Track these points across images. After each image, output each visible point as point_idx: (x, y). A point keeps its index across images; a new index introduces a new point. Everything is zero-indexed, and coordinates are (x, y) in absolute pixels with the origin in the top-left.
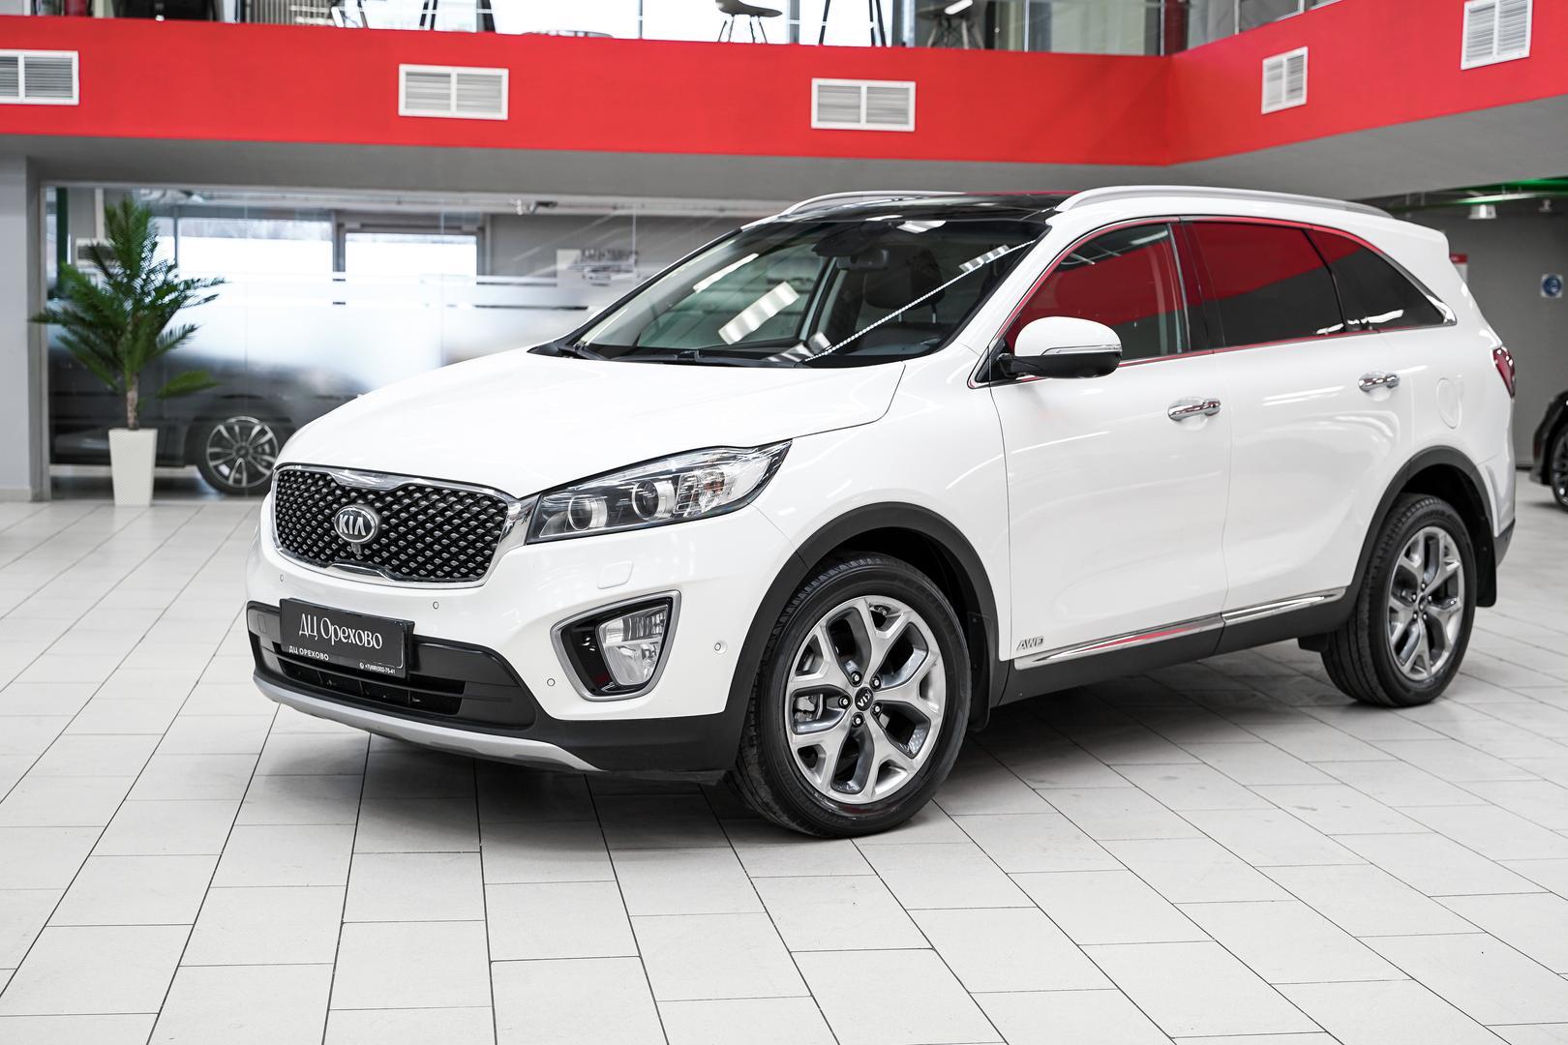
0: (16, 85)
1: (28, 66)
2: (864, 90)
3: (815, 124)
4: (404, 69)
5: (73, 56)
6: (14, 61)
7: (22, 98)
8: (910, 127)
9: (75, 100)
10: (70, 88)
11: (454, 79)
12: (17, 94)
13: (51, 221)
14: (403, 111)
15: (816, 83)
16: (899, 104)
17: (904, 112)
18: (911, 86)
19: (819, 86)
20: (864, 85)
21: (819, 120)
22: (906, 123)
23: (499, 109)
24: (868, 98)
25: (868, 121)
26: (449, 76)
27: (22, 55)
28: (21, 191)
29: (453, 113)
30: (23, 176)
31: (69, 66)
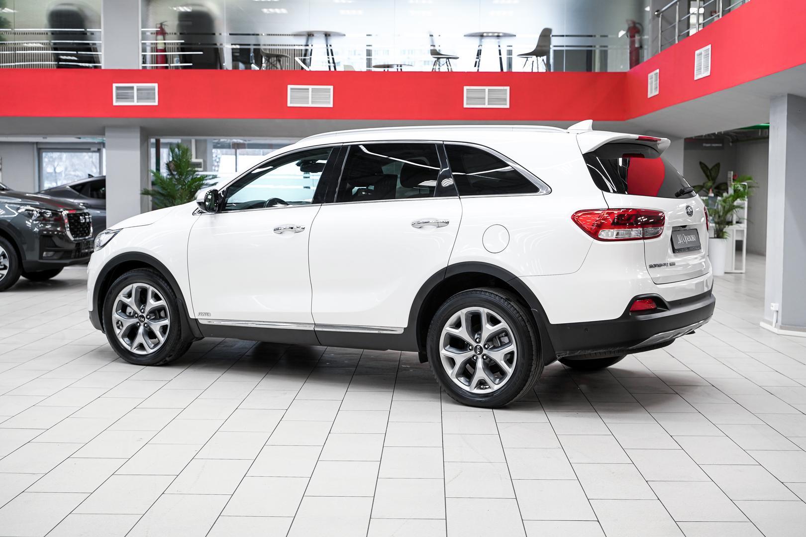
0: (133, 97)
1: (138, 90)
2: (487, 91)
3: (465, 106)
4: (290, 87)
5: (156, 85)
6: (132, 88)
7: (135, 103)
8: (508, 106)
9: (156, 103)
10: (154, 98)
11: (310, 91)
12: (133, 101)
13: (153, 151)
14: (289, 105)
15: (466, 88)
16: (502, 96)
17: (505, 100)
18: (508, 88)
19: (467, 89)
20: (487, 88)
21: (467, 104)
22: (506, 104)
23: (329, 103)
24: (489, 94)
25: (488, 104)
26: (308, 89)
27: (135, 85)
28: (137, 141)
29: (310, 105)
30: (138, 135)
31: (154, 89)
